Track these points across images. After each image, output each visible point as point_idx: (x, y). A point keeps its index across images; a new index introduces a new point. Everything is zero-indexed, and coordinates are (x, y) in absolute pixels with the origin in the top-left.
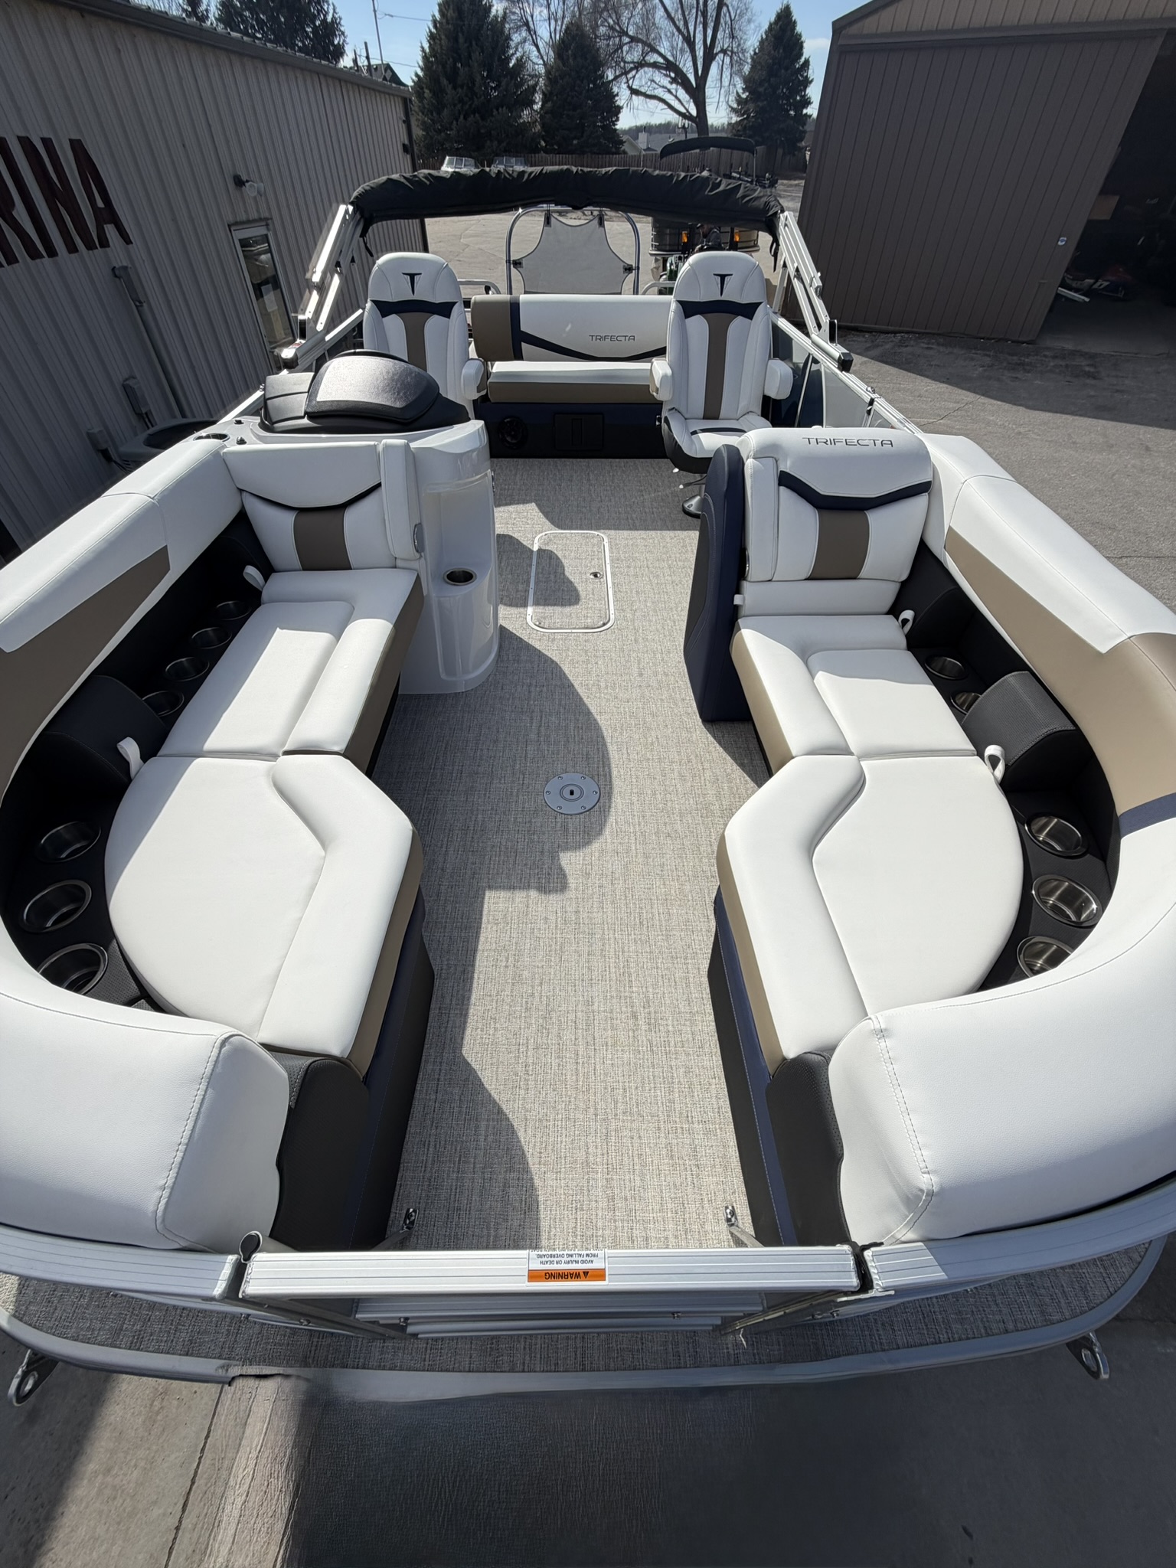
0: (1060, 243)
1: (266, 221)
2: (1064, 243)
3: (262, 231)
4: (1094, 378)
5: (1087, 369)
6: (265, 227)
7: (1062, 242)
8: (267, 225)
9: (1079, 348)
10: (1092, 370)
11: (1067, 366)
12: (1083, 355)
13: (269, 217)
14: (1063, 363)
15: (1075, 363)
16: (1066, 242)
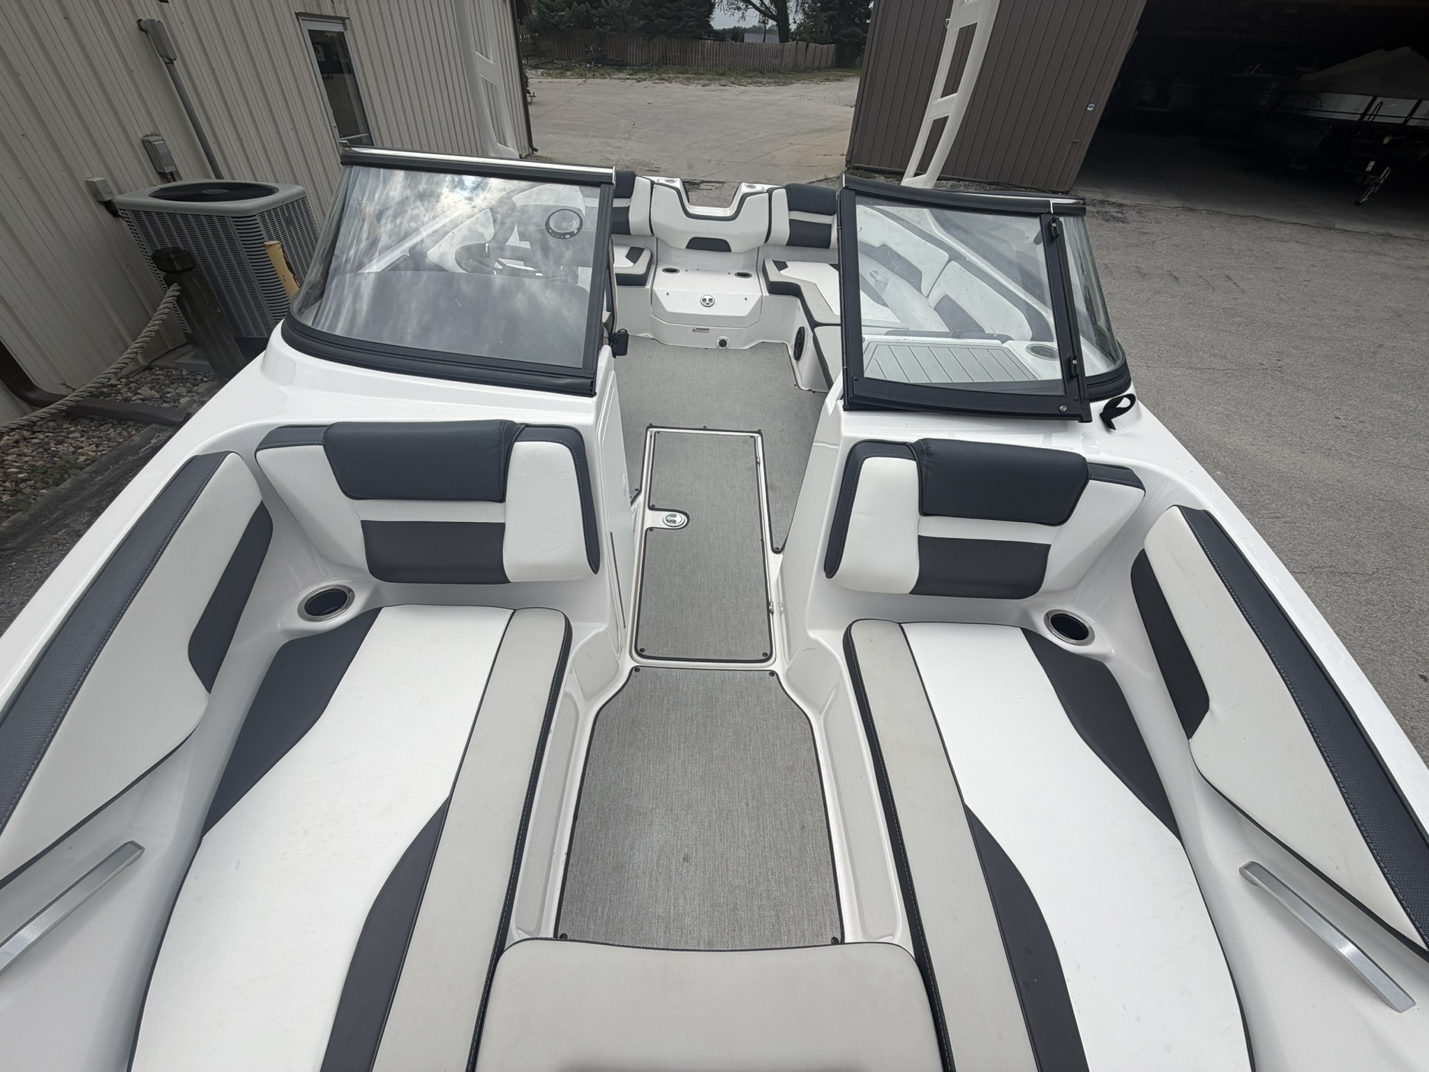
0: (1089, 109)
1: (343, 20)
2: (1092, 109)
3: (337, 28)
4: (1123, 222)
5: (1116, 215)
6: (341, 25)
7: (1090, 108)
8: (344, 24)
9: (1107, 199)
10: (1120, 215)
11: (1098, 212)
12: (1111, 204)
13: (347, 16)
14: (1095, 210)
15: (1105, 210)
16: (1094, 107)
